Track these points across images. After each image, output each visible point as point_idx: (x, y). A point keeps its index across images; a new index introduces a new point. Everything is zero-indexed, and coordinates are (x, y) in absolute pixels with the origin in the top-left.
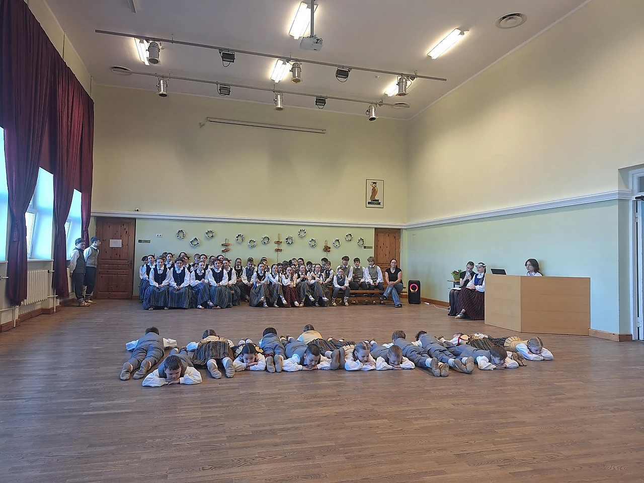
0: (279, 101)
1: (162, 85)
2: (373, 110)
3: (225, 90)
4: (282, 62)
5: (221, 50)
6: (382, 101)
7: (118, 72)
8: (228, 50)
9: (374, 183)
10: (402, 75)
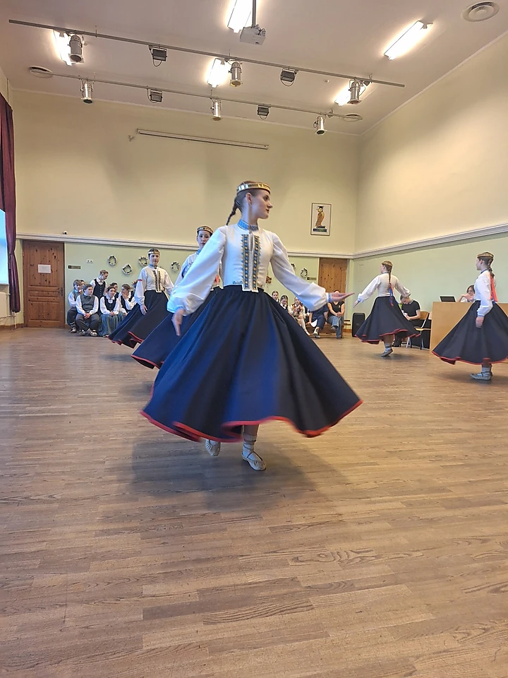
0: (217, 110)
1: (86, 89)
2: (322, 121)
3: (156, 96)
4: (220, 61)
5: (151, 46)
6: (332, 111)
7: (37, 73)
8: (159, 46)
9: (321, 207)
10: (355, 78)
